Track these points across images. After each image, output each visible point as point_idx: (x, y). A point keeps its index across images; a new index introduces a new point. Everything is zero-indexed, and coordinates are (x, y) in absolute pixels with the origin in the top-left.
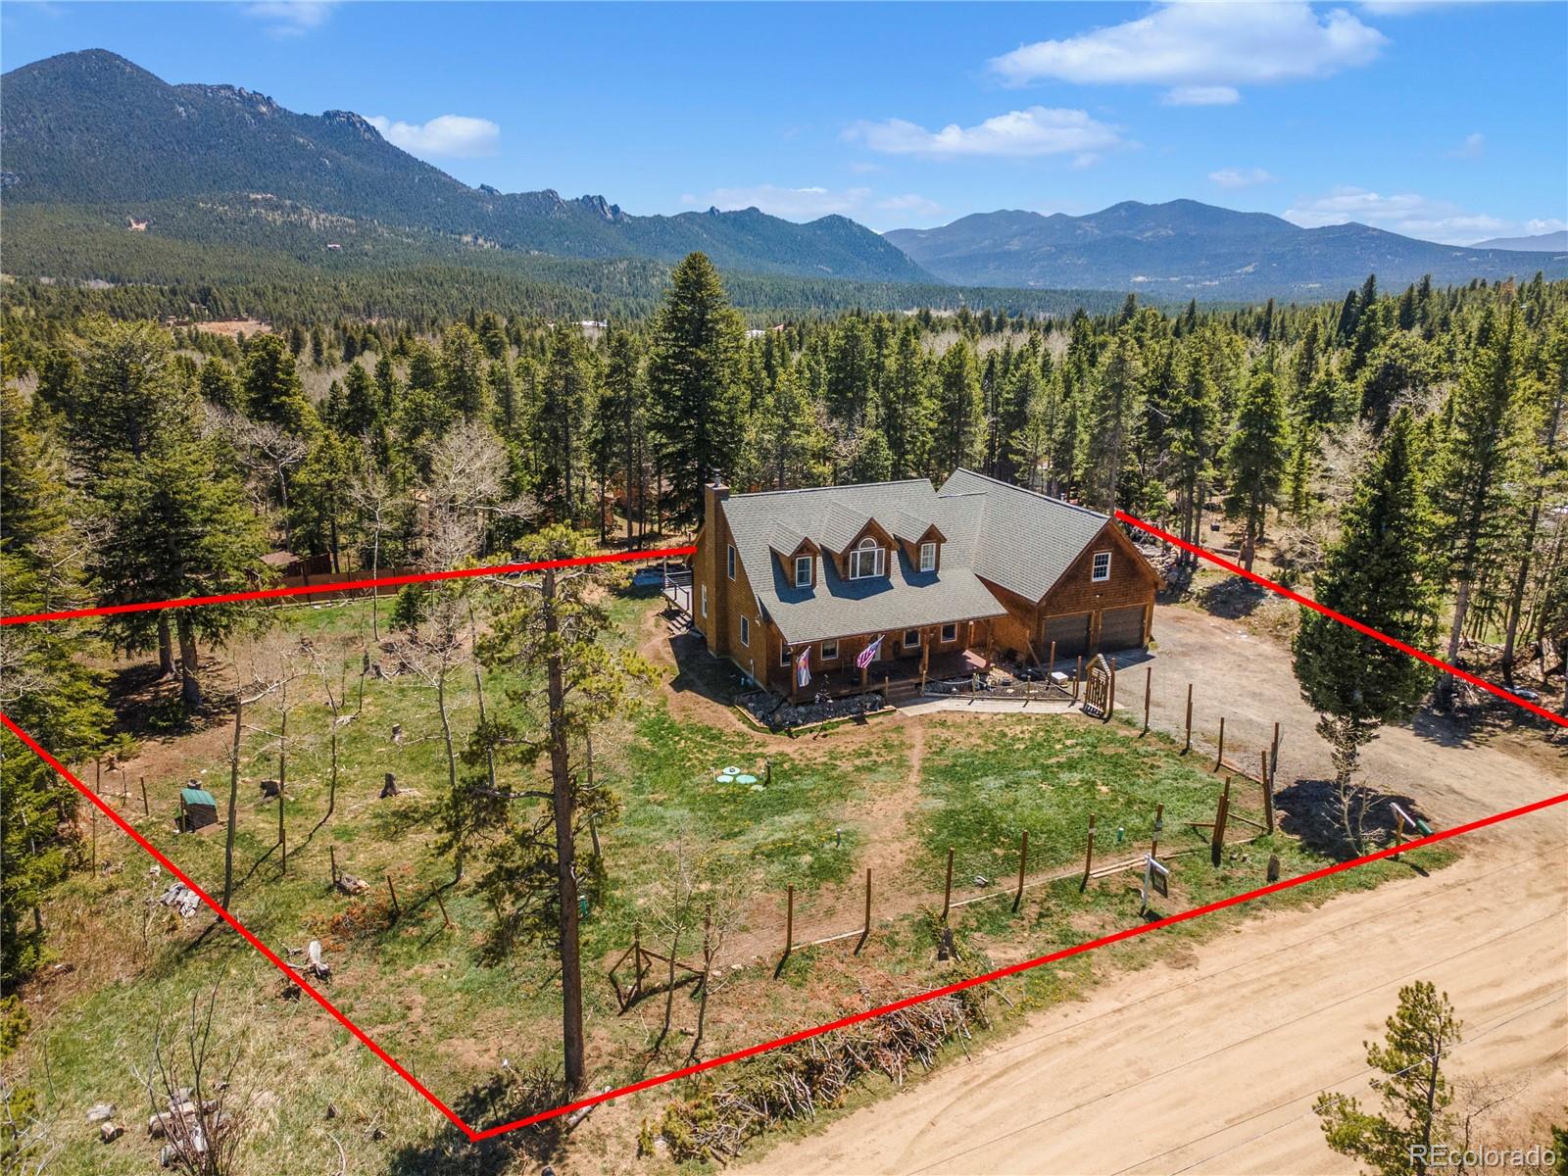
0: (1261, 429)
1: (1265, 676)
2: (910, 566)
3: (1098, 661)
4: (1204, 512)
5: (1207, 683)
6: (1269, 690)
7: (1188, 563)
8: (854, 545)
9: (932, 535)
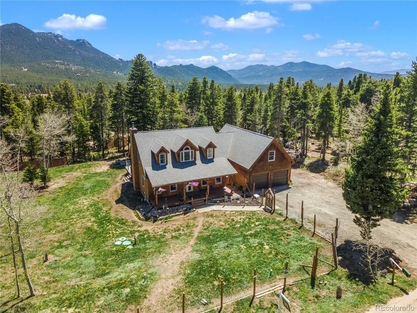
0: (327, 109)
1: (330, 195)
2: (204, 157)
3: (269, 191)
4: (309, 139)
5: (310, 198)
6: (333, 201)
7: (304, 155)
8: (181, 149)
9: (211, 145)
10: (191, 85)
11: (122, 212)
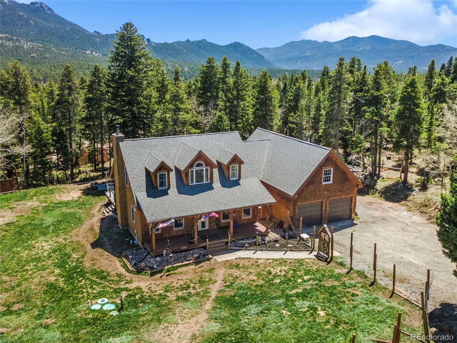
0: (410, 105)
1: (417, 235)
2: (225, 177)
3: (324, 229)
4: (383, 151)
5: (386, 239)
6: (420, 243)
7: (375, 175)
8: (191, 166)
9: (236, 160)
10: (205, 69)
11: (102, 260)
